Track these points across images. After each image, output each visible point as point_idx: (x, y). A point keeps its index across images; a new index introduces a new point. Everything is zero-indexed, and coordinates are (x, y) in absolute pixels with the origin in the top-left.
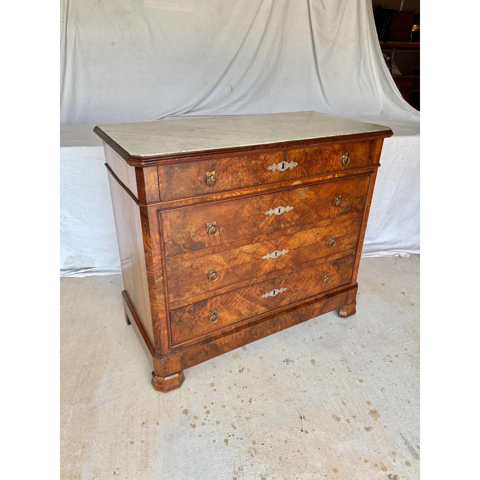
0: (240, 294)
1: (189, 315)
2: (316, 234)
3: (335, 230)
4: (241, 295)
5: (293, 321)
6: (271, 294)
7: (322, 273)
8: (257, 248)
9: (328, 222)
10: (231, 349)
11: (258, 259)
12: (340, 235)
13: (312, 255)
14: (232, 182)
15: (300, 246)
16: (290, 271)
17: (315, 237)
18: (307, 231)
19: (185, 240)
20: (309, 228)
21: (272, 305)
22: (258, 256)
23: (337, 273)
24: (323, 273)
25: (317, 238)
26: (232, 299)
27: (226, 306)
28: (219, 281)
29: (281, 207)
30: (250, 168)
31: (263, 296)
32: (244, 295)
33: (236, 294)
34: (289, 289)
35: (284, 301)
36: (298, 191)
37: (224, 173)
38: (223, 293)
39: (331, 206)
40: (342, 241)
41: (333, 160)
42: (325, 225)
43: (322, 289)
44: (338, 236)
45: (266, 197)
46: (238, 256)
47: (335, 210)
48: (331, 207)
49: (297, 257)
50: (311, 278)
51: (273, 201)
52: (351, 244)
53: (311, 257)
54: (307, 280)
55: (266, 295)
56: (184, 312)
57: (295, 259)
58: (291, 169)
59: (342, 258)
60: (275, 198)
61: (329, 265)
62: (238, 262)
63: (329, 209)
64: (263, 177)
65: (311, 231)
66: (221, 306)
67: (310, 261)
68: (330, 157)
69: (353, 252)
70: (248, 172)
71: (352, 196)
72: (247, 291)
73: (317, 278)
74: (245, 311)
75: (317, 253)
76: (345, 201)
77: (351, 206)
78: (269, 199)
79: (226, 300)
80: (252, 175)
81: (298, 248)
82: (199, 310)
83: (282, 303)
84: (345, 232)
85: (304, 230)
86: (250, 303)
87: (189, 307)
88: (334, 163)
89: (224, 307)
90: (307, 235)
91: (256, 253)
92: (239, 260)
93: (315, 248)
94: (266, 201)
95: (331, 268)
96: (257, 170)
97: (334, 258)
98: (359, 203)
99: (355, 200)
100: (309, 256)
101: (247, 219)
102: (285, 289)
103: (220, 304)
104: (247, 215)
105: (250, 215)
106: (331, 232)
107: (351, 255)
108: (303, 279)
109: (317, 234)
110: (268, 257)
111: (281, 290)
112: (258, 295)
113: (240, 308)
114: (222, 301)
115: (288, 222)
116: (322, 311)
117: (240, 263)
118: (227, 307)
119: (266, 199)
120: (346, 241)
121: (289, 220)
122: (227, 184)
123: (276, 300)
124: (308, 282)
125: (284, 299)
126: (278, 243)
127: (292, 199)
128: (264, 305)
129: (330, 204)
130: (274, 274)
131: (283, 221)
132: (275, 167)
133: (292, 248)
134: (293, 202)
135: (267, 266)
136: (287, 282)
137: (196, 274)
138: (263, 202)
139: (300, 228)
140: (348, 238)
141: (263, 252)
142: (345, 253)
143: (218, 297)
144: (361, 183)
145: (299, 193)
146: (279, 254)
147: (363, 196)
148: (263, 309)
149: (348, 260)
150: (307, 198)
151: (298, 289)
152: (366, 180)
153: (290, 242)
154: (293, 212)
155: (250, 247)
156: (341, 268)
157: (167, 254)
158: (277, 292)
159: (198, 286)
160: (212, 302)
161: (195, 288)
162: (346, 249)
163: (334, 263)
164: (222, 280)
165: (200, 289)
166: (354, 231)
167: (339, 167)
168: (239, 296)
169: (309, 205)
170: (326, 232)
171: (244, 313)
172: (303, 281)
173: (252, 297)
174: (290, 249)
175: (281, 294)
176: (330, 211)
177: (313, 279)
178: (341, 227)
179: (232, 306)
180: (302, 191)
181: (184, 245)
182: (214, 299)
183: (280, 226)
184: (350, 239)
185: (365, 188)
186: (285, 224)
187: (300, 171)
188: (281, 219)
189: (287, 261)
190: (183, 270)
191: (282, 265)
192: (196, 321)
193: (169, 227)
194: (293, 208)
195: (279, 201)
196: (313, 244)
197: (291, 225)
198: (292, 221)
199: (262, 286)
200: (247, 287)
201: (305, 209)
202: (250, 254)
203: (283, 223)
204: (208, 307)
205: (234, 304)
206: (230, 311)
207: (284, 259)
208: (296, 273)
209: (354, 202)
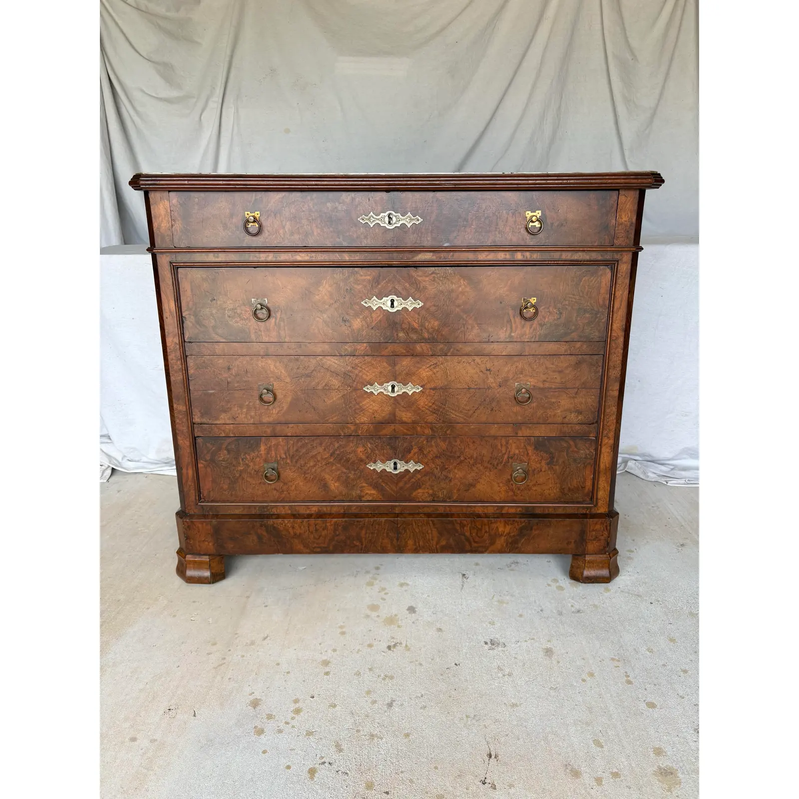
0: (323, 448)
1: (228, 456)
2: (483, 369)
4: (325, 450)
5: (443, 543)
6: (389, 466)
7: (508, 458)
8: (353, 367)
9: (509, 349)
10: (308, 551)
11: (356, 389)
12: (547, 385)
13: (478, 411)
14: (292, 234)
15: (447, 385)
16: (428, 431)
17: (481, 374)
18: (460, 359)
19: (215, 320)
20: (465, 353)
21: (393, 490)
22: (355, 383)
23: (549, 468)
24: (512, 458)
25: (487, 378)
26: (308, 452)
27: (296, 462)
28: (282, 410)
29: (395, 297)
30: (324, 215)
31: (371, 467)
32: (331, 452)
33: (315, 445)
34: (429, 469)
35: (419, 491)
36: (430, 273)
37: (276, 218)
38: (289, 434)
39: (514, 317)
40: (553, 400)
41: (504, 221)
42: (504, 353)
43: (511, 493)
44: (542, 386)
45: (362, 274)
46: (314, 372)
47: (523, 327)
48: (512, 319)
49: (441, 407)
50: (482, 462)
51: (378, 283)
52: (580, 412)
53: (476, 414)
54: (471, 462)
55: (378, 467)
56: (220, 448)
57: (439, 410)
58: (409, 227)
59: (560, 438)
60: (381, 278)
61: (525, 446)
62: (314, 383)
63: (508, 322)
64: (351, 234)
65: (470, 359)
66: (286, 458)
67: (473, 423)
68: (497, 216)
69: (589, 433)
70: (321, 221)
71: (566, 305)
72: (337, 445)
73: (497, 465)
74: (336, 484)
75: (490, 410)
76: (549, 312)
77: (566, 326)
78: (368, 277)
79: (295, 448)
80: (328, 228)
81: (441, 388)
82: (245, 453)
83: (414, 494)
84: (558, 380)
85: (453, 355)
86: (345, 470)
87: (229, 440)
88: (508, 229)
89: (292, 461)
90: (460, 365)
91: (350, 376)
92: (317, 380)
93: (483, 398)
94: (364, 280)
95: (530, 452)
96: (339, 220)
97: (537, 433)
98: (589, 324)
99: (577, 316)
100: (471, 412)
101: (327, 307)
102: (419, 467)
103: (285, 454)
104: (327, 298)
105: (332, 301)
106: (522, 373)
107: (583, 437)
108: (462, 458)
109: (487, 370)
110: (375, 389)
111: (412, 467)
112: (361, 460)
113: (327, 476)
114: (288, 450)
115: (414, 330)
116: (516, 546)
117: (320, 387)
118: (298, 465)
119: (363, 278)
120: (565, 402)
121: (416, 325)
122: (283, 236)
123: (401, 484)
124: (474, 468)
125: (420, 487)
126: (397, 368)
127: (419, 286)
128: (376, 486)
129: (511, 312)
130: (392, 426)
131: (404, 326)
132: (373, 219)
133: (428, 386)
134: (420, 292)
135: (375, 407)
136: (423, 454)
137: (236, 385)
138: (357, 282)
139: (441, 348)
140: (570, 397)
141: (364, 376)
142: (566, 429)
143: (280, 439)
144: (588, 280)
145: (434, 277)
146: (400, 390)
147: (596, 309)
148: (373, 492)
149: (576, 446)
150: (452, 291)
151: (451, 475)
152: (601, 275)
153: (425, 373)
154: (423, 312)
155: (336, 362)
156: (557, 461)
157: (187, 337)
158: (402, 467)
159: (241, 407)
160: (268, 445)
161: (236, 409)
162: (566, 420)
163: (540, 444)
164: (285, 408)
165: (246, 414)
166: (583, 383)
167: (523, 240)
168: (321, 449)
169: (459, 306)
170: (508, 371)
171: (333, 487)
172: (461, 462)
173: (348, 460)
174: (424, 385)
175: (410, 474)
176: (511, 328)
177: (486, 464)
178: (547, 368)
179: (308, 466)
180: (439, 274)
181: (214, 328)
182: (274, 441)
183: (397, 335)
184: (576, 400)
185: (599, 293)
186: (408, 333)
187: (429, 234)
188: (398, 321)
189: (419, 409)
190: (214, 371)
191: (409, 415)
192: (241, 471)
193: (189, 293)
194: (421, 304)
195: (390, 286)
196: (479, 389)
197: (420, 337)
198: (421, 330)
199: (369, 445)
200: (337, 437)
201: (450, 311)
202: (337, 375)
203: (403, 329)
204: (261, 452)
205: (312, 464)
206: (305, 473)
207: (413, 404)
208: (444, 441)
209: (574, 319)
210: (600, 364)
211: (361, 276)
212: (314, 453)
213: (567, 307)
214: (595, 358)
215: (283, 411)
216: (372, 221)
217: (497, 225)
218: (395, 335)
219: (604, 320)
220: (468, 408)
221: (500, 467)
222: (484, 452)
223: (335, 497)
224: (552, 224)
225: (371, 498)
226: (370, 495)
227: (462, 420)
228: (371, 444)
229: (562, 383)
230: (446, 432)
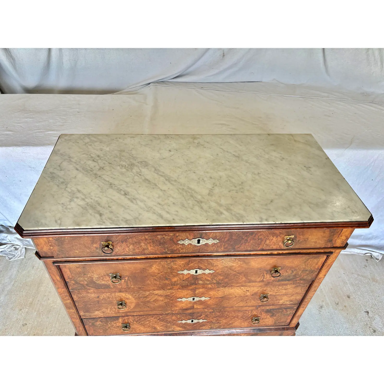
0: (154, 318)
1: (101, 323)
2: (245, 291)
3: (270, 290)
6: (189, 321)
7: (251, 315)
9: (260, 284)
11: (172, 300)
13: (239, 303)
14: (134, 250)
15: (224, 296)
16: (211, 311)
17: (243, 292)
18: (232, 288)
19: (87, 282)
20: (236, 286)
21: (191, 328)
22: (172, 298)
23: (271, 317)
24: (253, 316)
25: (246, 293)
26: (145, 319)
27: (139, 323)
29: (198, 270)
30: (156, 241)
31: (180, 322)
32: (158, 319)
33: (149, 317)
34: (209, 321)
35: (204, 327)
36: (221, 260)
37: (123, 243)
38: (135, 315)
40: (279, 298)
41: (270, 240)
42: (258, 286)
43: (250, 325)
44: (274, 294)
46: (149, 296)
47: (270, 277)
48: (265, 275)
51: (188, 264)
52: (291, 301)
53: (238, 304)
55: (184, 322)
56: (97, 321)
57: (218, 304)
58: (210, 244)
59: (279, 309)
60: (190, 263)
61: (260, 312)
62: (148, 299)
63: (262, 276)
64: (173, 248)
65: (238, 288)
66: (134, 322)
67: (235, 307)
68: (266, 238)
69: (294, 307)
70: (153, 243)
71: (297, 269)
72: (161, 317)
73: (245, 318)
74: (160, 327)
75: (245, 303)
76: (287, 272)
77: (295, 275)
78: (183, 263)
79: (138, 319)
80: (158, 246)
81: (221, 297)
82: (111, 322)
83: (201, 328)
85: (229, 287)
86: (165, 324)
87: (101, 319)
88: (272, 243)
89: (137, 323)
90: (233, 290)
91: (169, 296)
92: (150, 298)
93: (242, 299)
95: (262, 314)
96: (165, 242)
97: (268, 308)
98: (307, 275)
99: (302, 272)
100: (234, 304)
101: (156, 274)
102: (204, 321)
103: (133, 321)
104: (156, 271)
105: (159, 272)
106: (265, 291)
107: (290, 308)
108: (228, 317)
109: (247, 291)
110: (184, 300)
111: (201, 321)
112: (174, 320)
113: (156, 326)
114: (135, 320)
117: (152, 300)
119: (179, 263)
120: (285, 298)
121: (209, 279)
122: (128, 251)
123: (195, 326)
124: (233, 319)
125: (204, 326)
126: (196, 292)
127: (213, 265)
128: (181, 327)
129: (265, 272)
130: (192, 310)
131: (202, 279)
132: (188, 242)
133: (214, 297)
134: (214, 267)
135: (183, 305)
136: (207, 317)
137: (103, 302)
138: (175, 264)
139: (223, 285)
140: (288, 297)
141: (178, 296)
142: (283, 306)
143: (130, 317)
144: (312, 260)
145: (222, 261)
146: (197, 299)
147: (313, 270)
148: (180, 329)
149: (286, 311)
150: (233, 266)
151: (221, 322)
152: (321, 258)
153: (212, 293)
154: (215, 274)
155: (161, 292)
156: (276, 315)
157: (70, 288)
158: (195, 321)
159: (107, 309)
160: (123, 319)
161: (104, 309)
162: (284, 304)
163: (268, 311)
164: (132, 308)
165: (110, 310)
166: (297, 292)
167: (280, 246)
168: (152, 319)
169: (235, 271)
170: (258, 291)
171: (158, 328)
172: (227, 318)
173: (167, 321)
174: (211, 297)
175: (200, 323)
176: (264, 277)
177: (239, 318)
178: (279, 289)
179: (146, 323)
180: (226, 260)
181: (87, 285)
182: (126, 318)
183: (198, 282)
184: (291, 298)
185: (317, 264)
186: (204, 281)
187: (223, 247)
188: (199, 278)
189: (207, 304)
190: (89, 299)
191: (201, 306)
192: (109, 327)
193: (69, 273)
194: (213, 271)
195: (196, 265)
196: (241, 297)
197: (211, 282)
198: (213, 280)
199: (179, 316)
200: (162, 314)
201: (230, 273)
202: (162, 296)
203: (202, 280)
204: (120, 321)
205: (147, 322)
206: (144, 325)
207: (204, 303)
208: (219, 313)
209: (300, 273)
210: (308, 286)
211: (178, 262)
212: (149, 319)
213: (297, 270)
214: (306, 285)
215: (131, 309)
216: (187, 242)
217: (266, 241)
218: (197, 282)
219: (316, 273)
220: (233, 303)
221: (246, 318)
222: (240, 314)
223: (160, 331)
224: (299, 240)
225: (179, 330)
226: (179, 329)
227: (230, 306)
228: (180, 315)
229: (285, 293)
230: (221, 310)
